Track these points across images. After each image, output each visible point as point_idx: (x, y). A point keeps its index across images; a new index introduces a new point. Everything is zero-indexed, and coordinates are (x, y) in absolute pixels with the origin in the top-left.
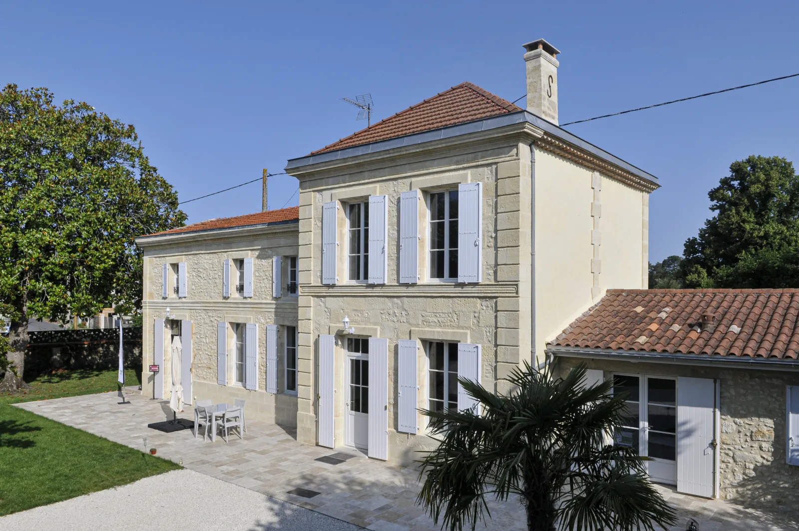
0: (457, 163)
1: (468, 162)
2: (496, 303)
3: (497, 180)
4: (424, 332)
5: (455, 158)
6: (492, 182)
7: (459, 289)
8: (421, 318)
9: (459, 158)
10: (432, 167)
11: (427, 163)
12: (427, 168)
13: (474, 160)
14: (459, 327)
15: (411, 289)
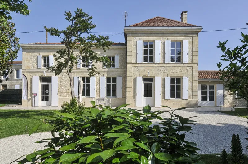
0: (182, 35)
1: (185, 35)
2: (192, 68)
3: (192, 40)
4: (172, 75)
5: (181, 34)
6: (191, 41)
7: (182, 65)
8: (171, 71)
9: (182, 34)
10: (175, 35)
11: (173, 34)
12: (173, 35)
13: (187, 35)
14: (182, 73)
15: (168, 64)
